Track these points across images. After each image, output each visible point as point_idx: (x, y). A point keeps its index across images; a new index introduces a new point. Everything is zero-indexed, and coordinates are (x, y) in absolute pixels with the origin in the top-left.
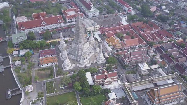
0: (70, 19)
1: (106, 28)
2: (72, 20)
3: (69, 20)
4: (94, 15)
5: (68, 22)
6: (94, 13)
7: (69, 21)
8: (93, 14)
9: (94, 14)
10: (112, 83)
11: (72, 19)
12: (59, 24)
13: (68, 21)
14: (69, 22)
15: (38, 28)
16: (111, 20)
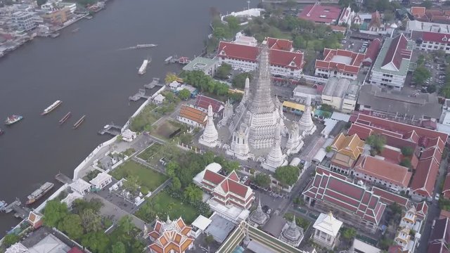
0: (323, 71)
1: (379, 116)
2: (326, 73)
3: (320, 70)
4: (387, 80)
5: (316, 74)
6: (388, 76)
7: (319, 72)
8: (386, 78)
9: (389, 78)
10: (228, 206)
11: (327, 71)
12: (289, 70)
13: (317, 71)
14: (319, 76)
15: (248, 63)
16: (406, 103)
